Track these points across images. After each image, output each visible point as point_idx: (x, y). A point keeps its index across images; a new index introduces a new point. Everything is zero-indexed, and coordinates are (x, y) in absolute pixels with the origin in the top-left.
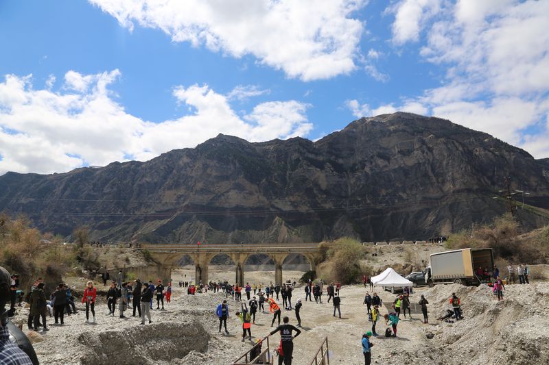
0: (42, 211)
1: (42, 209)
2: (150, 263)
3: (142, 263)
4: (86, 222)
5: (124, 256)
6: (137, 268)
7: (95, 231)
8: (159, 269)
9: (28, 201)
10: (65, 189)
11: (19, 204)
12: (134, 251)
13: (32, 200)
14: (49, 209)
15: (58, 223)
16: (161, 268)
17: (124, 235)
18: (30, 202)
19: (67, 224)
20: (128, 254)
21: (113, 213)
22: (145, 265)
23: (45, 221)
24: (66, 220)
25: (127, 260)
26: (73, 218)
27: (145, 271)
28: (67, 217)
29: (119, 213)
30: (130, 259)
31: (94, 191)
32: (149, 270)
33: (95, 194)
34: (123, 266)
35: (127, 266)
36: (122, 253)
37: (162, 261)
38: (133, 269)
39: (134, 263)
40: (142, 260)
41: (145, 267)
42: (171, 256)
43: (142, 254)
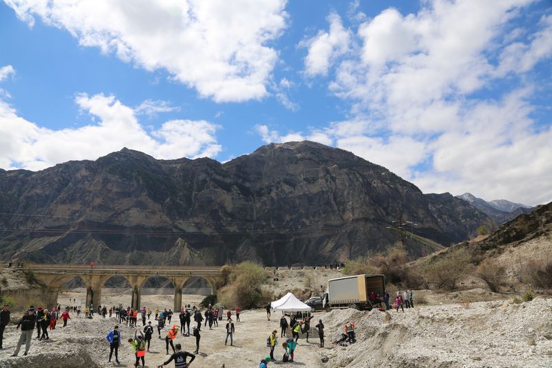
2: (33, 285)
3: (23, 285)
6: (16, 291)
8: (43, 292)
12: (14, 272)
16: (46, 290)
17: (3, 253)
20: (6, 275)
22: (27, 287)
25: (4, 282)
27: (26, 295)
30: (8, 280)
32: (31, 293)
35: (3, 289)
37: (48, 283)
38: (11, 292)
39: (12, 285)
40: (23, 282)
41: (26, 290)
42: (59, 277)
43: (24, 275)
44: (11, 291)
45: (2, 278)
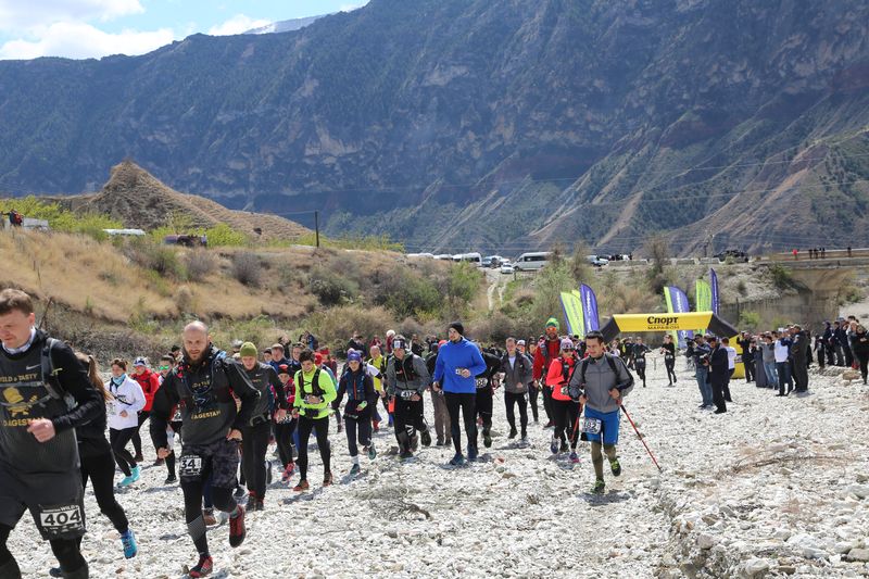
0: (494, 106)
1: (493, 98)
2: (787, 291)
3: (770, 292)
4: (631, 122)
5: (734, 280)
6: (761, 302)
7: (664, 150)
8: (806, 300)
9: (448, 77)
10: (550, 21)
11: (426, 89)
12: (754, 269)
13: (460, 71)
14: (514, 96)
15: (546, 137)
16: (812, 298)
17: (762, 157)
18: (456, 80)
19: (573, 138)
20: (743, 277)
21: (715, 80)
22: (776, 294)
23: (508, 133)
24: (568, 125)
25: (741, 289)
26: (590, 115)
27: (778, 307)
28: (570, 113)
29: (737, 78)
30: (747, 285)
31: (646, 14)
32: (786, 303)
33: (649, 21)
34: (733, 301)
35: (741, 300)
36: (732, 274)
37: (812, 285)
38: (755, 304)
39: (754, 292)
40: (771, 286)
41: (777, 299)
42: (831, 273)
43: (770, 274)
44: (752, 303)
45: (738, 282)
